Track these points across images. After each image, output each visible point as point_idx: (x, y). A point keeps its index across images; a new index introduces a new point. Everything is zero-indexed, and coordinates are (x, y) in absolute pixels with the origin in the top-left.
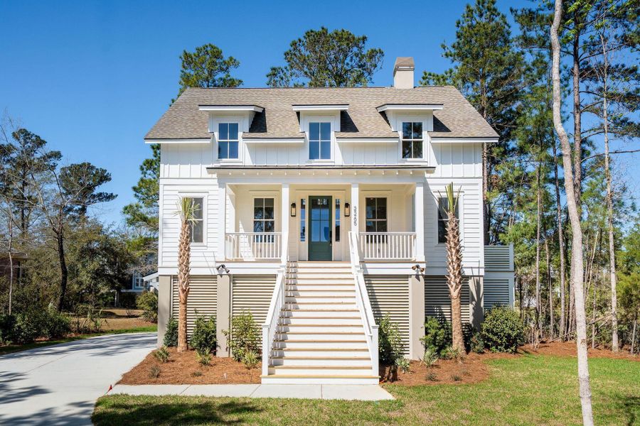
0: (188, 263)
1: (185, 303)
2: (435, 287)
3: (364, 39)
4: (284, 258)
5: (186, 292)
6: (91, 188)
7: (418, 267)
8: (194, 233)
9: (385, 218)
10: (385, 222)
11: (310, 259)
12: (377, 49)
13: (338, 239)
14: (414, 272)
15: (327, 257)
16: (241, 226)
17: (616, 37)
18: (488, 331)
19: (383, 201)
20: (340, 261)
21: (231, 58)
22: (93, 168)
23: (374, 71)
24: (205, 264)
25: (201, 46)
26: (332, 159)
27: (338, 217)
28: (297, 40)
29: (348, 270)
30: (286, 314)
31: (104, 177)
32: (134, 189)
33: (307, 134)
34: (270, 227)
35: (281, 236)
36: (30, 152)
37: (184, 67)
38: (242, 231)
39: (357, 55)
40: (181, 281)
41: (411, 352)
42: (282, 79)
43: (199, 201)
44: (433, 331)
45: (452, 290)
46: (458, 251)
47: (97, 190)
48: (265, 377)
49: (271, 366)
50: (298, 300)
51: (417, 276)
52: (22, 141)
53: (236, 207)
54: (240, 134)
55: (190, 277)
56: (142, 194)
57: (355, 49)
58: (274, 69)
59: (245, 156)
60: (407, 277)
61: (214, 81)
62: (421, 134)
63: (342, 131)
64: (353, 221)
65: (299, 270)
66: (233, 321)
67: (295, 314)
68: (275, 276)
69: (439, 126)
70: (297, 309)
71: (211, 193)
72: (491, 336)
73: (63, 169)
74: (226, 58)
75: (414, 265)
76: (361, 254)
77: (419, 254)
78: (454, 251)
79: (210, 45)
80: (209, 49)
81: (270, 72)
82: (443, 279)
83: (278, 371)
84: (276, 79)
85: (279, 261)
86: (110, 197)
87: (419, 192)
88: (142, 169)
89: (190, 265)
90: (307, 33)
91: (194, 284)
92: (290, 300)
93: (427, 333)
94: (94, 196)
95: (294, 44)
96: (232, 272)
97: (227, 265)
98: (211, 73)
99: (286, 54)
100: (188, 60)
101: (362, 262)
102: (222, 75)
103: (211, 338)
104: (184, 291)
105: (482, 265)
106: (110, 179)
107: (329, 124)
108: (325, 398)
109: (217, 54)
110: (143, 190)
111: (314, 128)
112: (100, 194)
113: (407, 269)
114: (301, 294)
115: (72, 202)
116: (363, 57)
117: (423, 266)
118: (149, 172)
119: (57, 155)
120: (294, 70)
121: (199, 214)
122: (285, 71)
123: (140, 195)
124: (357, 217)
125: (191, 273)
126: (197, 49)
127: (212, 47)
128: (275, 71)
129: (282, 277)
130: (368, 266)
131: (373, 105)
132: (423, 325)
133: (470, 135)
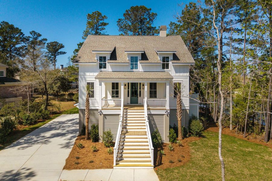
1: (88, 122)
3: (150, 9)
6: (58, 50)
7: (167, 111)
9: (156, 89)
10: (156, 91)
11: (131, 103)
12: (155, 13)
13: (140, 96)
14: (166, 113)
15: (137, 102)
16: (108, 92)
17: (235, 20)
19: (155, 84)
21: (104, 16)
22: (58, 43)
25: (94, 12)
26: (138, 69)
31: (62, 47)
33: (130, 61)
35: (121, 100)
36: (36, 39)
37: (88, 19)
39: (148, 14)
40: (86, 115)
42: (122, 23)
45: (178, 118)
47: (59, 51)
48: (115, 166)
49: (117, 161)
51: (167, 115)
52: (33, 35)
54: (107, 61)
58: (119, 19)
59: (109, 68)
60: (163, 115)
61: (99, 24)
62: (169, 61)
63: (142, 59)
64: (145, 94)
66: (104, 133)
68: (119, 115)
69: (175, 58)
71: (97, 81)
73: (47, 44)
76: (148, 106)
77: (168, 107)
79: (97, 11)
80: (97, 13)
81: (118, 20)
83: (121, 163)
84: (120, 23)
85: (120, 109)
86: (64, 53)
88: (74, 52)
90: (132, 7)
93: (170, 134)
94: (58, 53)
95: (127, 11)
96: (104, 113)
97: (102, 111)
98: (97, 21)
99: (124, 14)
100: (89, 16)
101: (148, 109)
102: (101, 22)
103: (97, 136)
104: (87, 118)
106: (64, 47)
107: (137, 57)
109: (99, 14)
112: (61, 52)
113: (163, 112)
115: (51, 55)
117: (169, 111)
119: (46, 40)
120: (126, 20)
121: (93, 88)
122: (123, 20)
124: (147, 95)
126: (93, 13)
127: (98, 12)
128: (120, 20)
129: (122, 115)
130: (151, 111)
131: (152, 45)
132: (169, 132)
133: (185, 62)
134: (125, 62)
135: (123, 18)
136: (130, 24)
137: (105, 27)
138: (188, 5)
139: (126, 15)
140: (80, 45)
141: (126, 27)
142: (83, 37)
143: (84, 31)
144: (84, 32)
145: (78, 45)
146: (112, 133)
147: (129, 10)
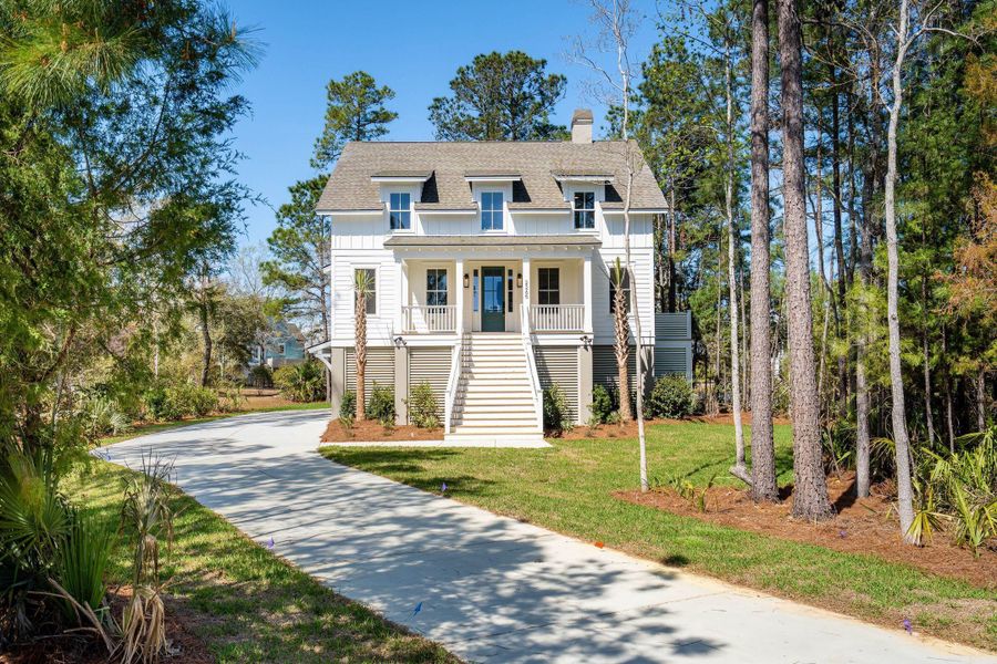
0: (365, 335)
1: (363, 375)
2: (603, 357)
3: (544, 63)
4: (459, 329)
5: (363, 363)
7: (586, 338)
8: (367, 304)
9: (558, 288)
10: (558, 293)
11: (483, 330)
12: (559, 76)
13: (511, 310)
14: (582, 343)
15: (501, 328)
16: (414, 297)
18: (656, 398)
19: (555, 272)
20: (513, 332)
21: (385, 88)
23: (556, 100)
24: (379, 336)
25: (349, 74)
26: (504, 230)
27: (510, 287)
28: (464, 67)
29: (519, 342)
30: (463, 382)
32: (269, 240)
33: (480, 204)
34: (444, 300)
35: (455, 308)
37: (330, 98)
38: (415, 302)
39: (536, 81)
40: (358, 353)
41: (579, 418)
42: (448, 112)
43: (371, 273)
44: (599, 398)
45: (619, 359)
46: (625, 322)
48: (448, 435)
49: (452, 426)
50: (473, 370)
51: (586, 347)
53: (409, 278)
54: (412, 205)
55: (366, 349)
56: (279, 246)
57: (533, 74)
58: (437, 100)
59: (416, 228)
60: (576, 347)
61: (365, 115)
62: (593, 204)
63: (514, 201)
64: (524, 290)
65: (474, 342)
66: (411, 391)
67: (471, 382)
68: (450, 348)
69: (611, 195)
70: (473, 378)
71: (383, 264)
72: (658, 403)
74: (379, 87)
75: (582, 336)
76: (532, 326)
77: (588, 327)
78: (621, 322)
79: (360, 72)
80: (359, 77)
81: (432, 103)
82: (611, 348)
83: (458, 430)
84: (440, 112)
85: (454, 333)
87: (588, 266)
88: (278, 216)
89: (368, 336)
90: (477, 58)
91: (370, 356)
92: (466, 370)
93: (594, 400)
95: (461, 71)
96: (409, 344)
97: (404, 338)
98: (362, 105)
99: (452, 83)
100: (335, 90)
101: (533, 333)
102: (376, 107)
103: (390, 407)
104: (361, 363)
105: (653, 335)
107: (501, 194)
108: (498, 446)
109: (369, 83)
110: (280, 242)
111: (486, 199)
113: (575, 340)
114: (476, 364)
116: (544, 82)
117: (591, 337)
118: (286, 220)
120: (462, 102)
121: (372, 286)
122: (451, 102)
123: (275, 248)
124: (529, 291)
125: (369, 344)
126: (346, 78)
127: (363, 75)
128: (438, 103)
129: (458, 348)
130: (539, 337)
131: (547, 166)
132: (590, 392)
133: (640, 206)
134: (464, 207)
135: (451, 94)
136: (475, 113)
137: (385, 126)
138: (662, 48)
139: (461, 83)
140: (297, 191)
141: (460, 125)
142: (312, 160)
143: (318, 140)
144: (316, 142)
145: (291, 190)
146: (433, 389)
147: (468, 68)
